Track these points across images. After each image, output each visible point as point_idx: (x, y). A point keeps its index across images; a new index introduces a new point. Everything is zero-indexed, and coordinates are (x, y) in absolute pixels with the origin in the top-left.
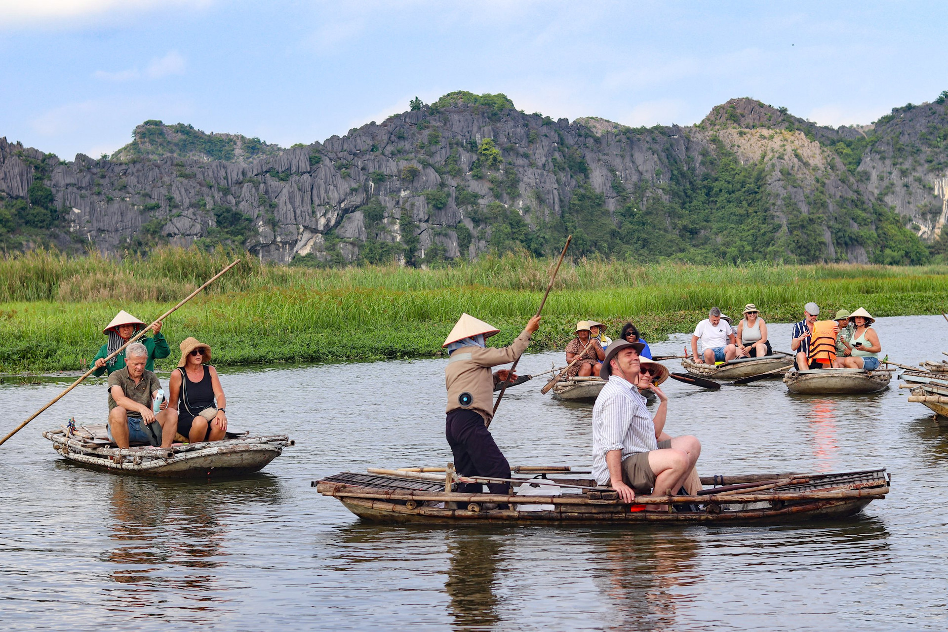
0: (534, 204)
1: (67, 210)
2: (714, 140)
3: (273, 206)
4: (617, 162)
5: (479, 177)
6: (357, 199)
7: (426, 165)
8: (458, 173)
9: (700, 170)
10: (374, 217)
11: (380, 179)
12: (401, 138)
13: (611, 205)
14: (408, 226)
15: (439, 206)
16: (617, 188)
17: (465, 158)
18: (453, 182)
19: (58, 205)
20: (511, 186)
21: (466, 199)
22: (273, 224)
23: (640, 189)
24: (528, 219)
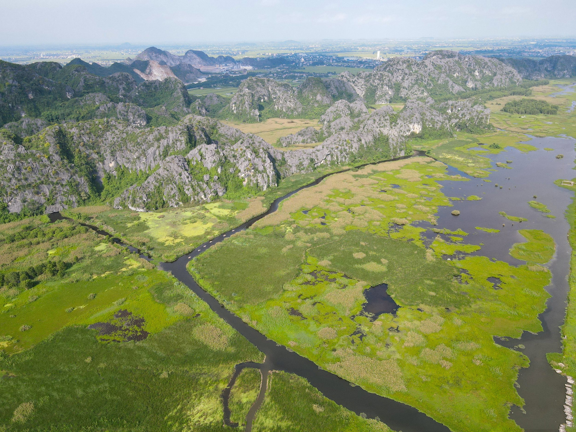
0: (355, 150)
1: (287, 161)
2: (380, 130)
3: (318, 156)
4: (366, 138)
5: (347, 146)
6: (329, 153)
7: (339, 145)
8: (343, 146)
9: (378, 136)
10: (332, 156)
11: (332, 149)
12: (335, 140)
13: (365, 146)
14: (337, 157)
15: (341, 153)
16: (366, 143)
17: (345, 143)
18: (343, 147)
19: (286, 160)
20: (352, 147)
21: (345, 150)
22: (318, 160)
23: (369, 142)
24: (354, 152)
